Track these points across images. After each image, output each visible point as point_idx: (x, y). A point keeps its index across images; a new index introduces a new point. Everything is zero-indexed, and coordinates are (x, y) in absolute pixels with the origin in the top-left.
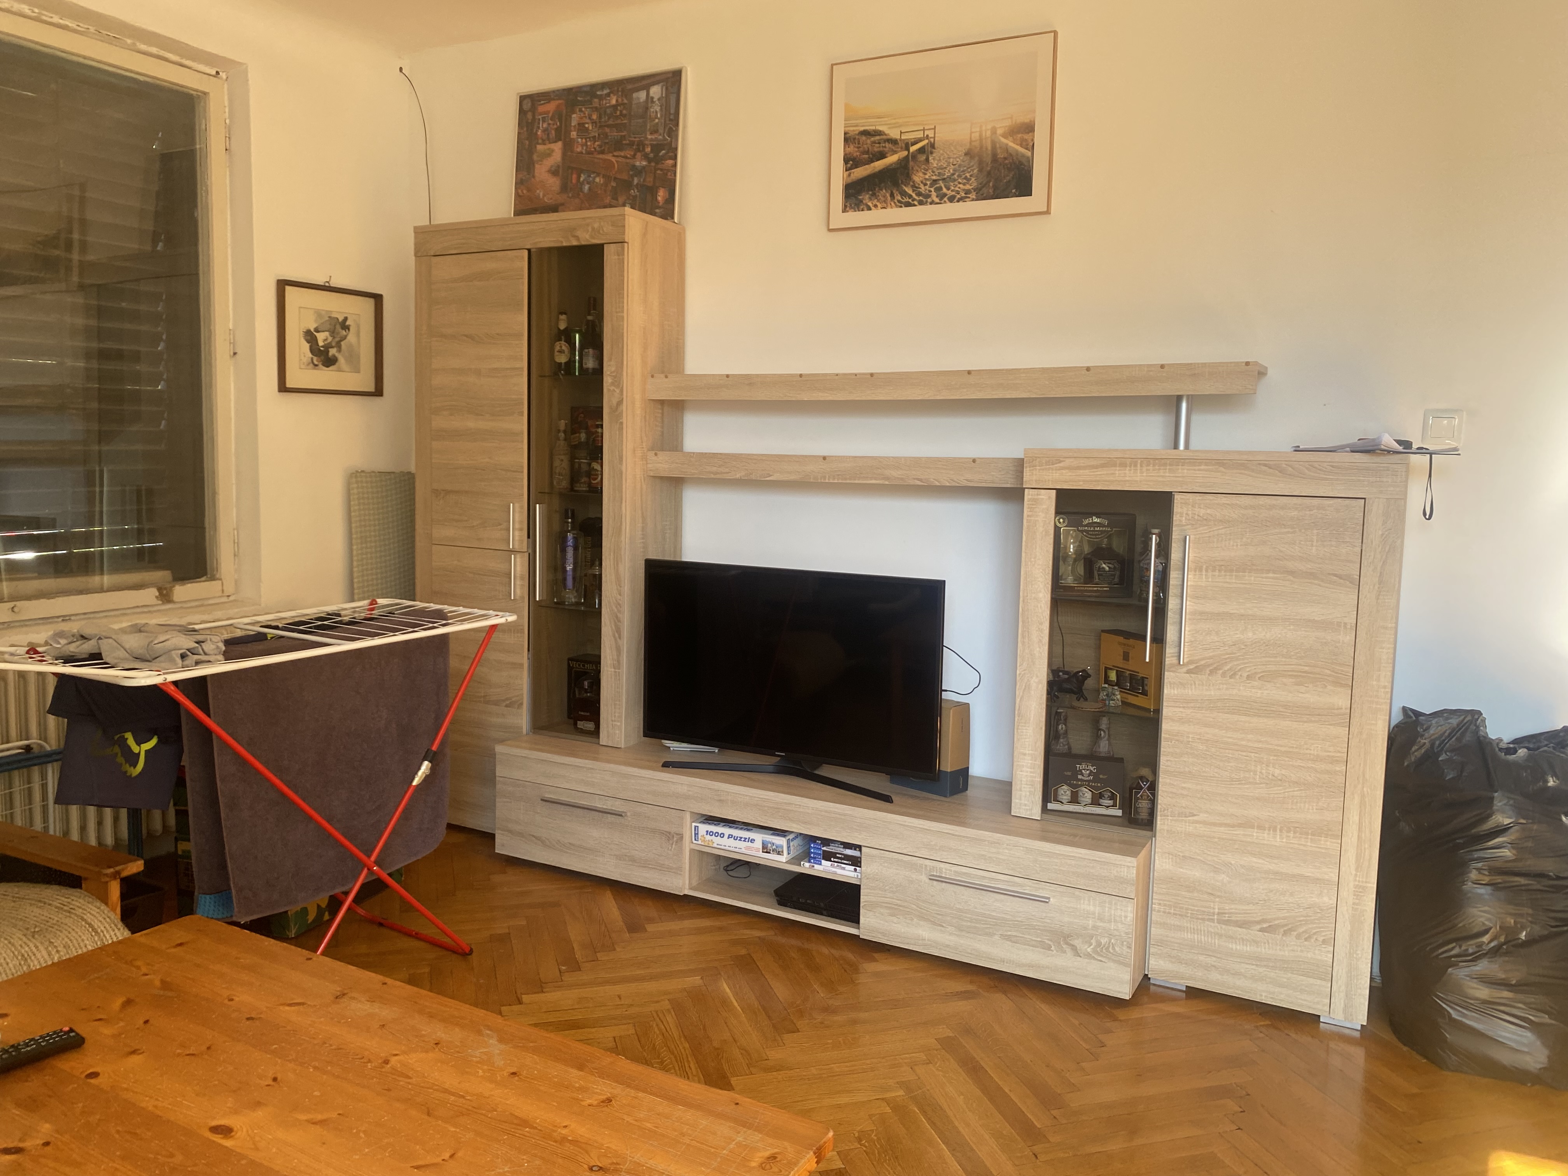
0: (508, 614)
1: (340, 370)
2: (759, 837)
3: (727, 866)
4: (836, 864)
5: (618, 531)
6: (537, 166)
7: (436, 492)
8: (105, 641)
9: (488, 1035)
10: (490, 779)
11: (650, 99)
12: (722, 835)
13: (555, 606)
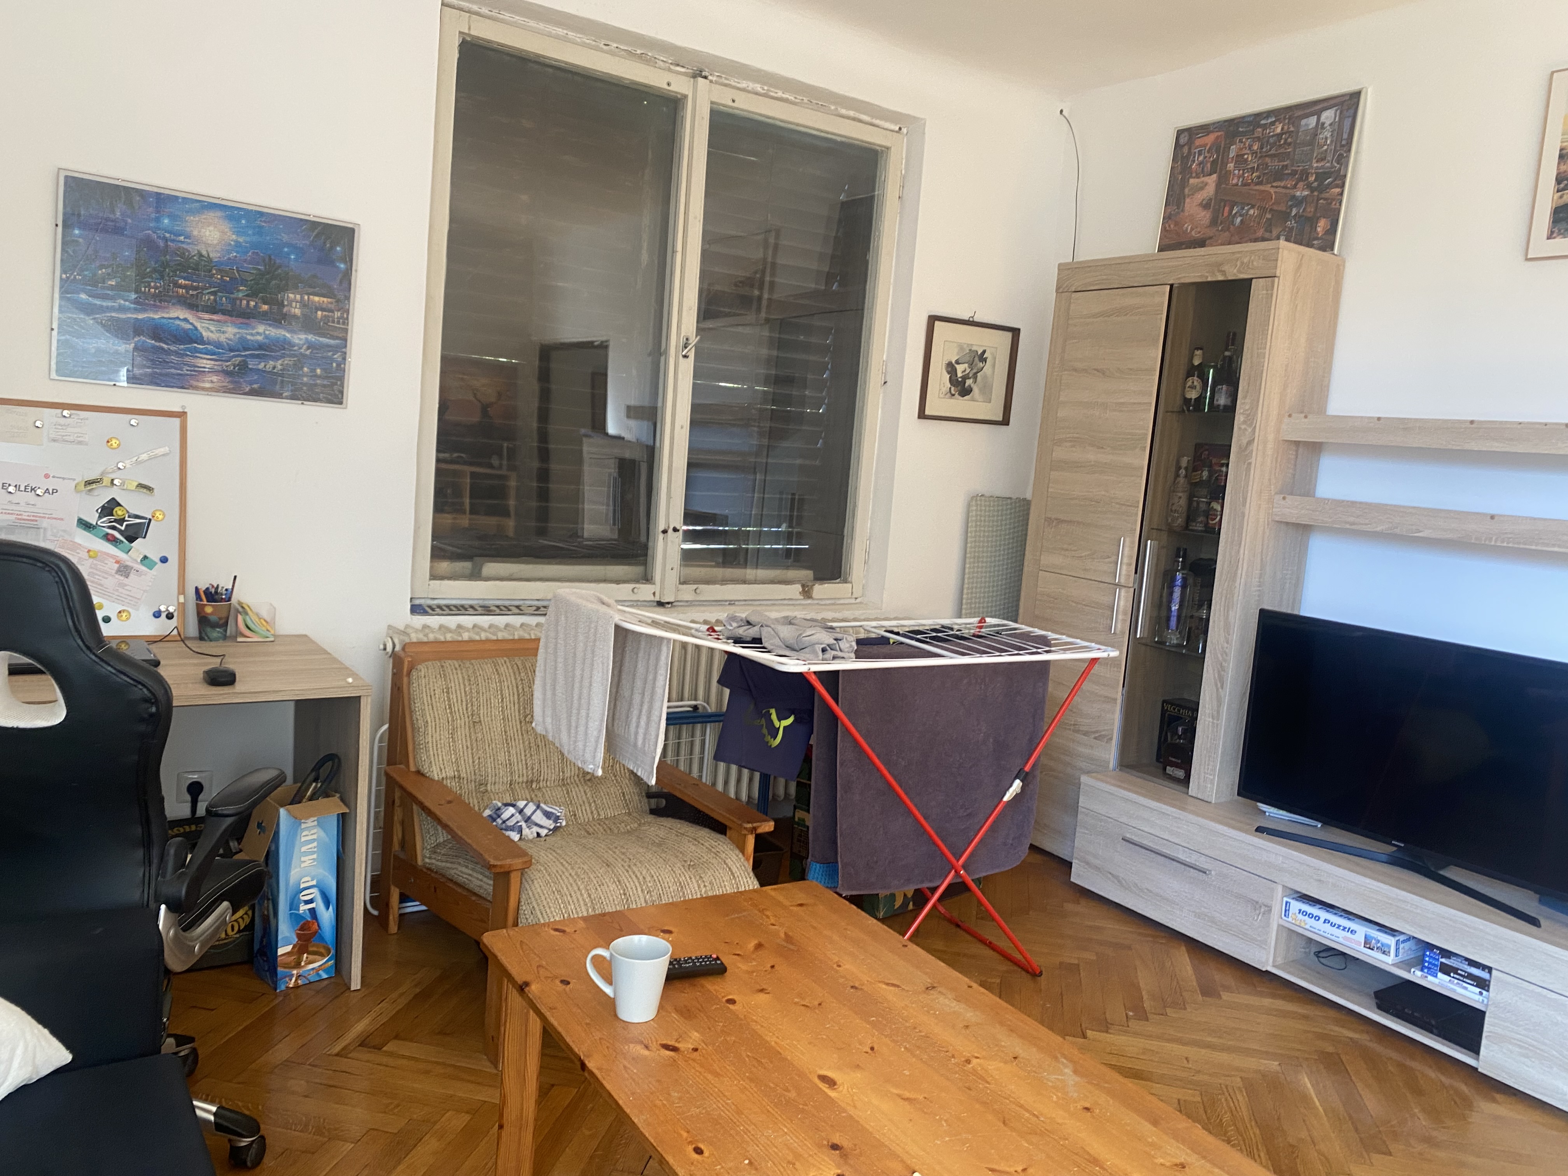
0: (1110, 648)
1: (973, 400)
2: (1362, 930)
3: (1319, 952)
4: (1456, 981)
5: (1233, 578)
6: (1187, 200)
7: (1049, 520)
8: (765, 629)
9: (1063, 1063)
10: (1074, 809)
11: (1320, 126)
12: (1317, 918)
13: (1157, 645)
